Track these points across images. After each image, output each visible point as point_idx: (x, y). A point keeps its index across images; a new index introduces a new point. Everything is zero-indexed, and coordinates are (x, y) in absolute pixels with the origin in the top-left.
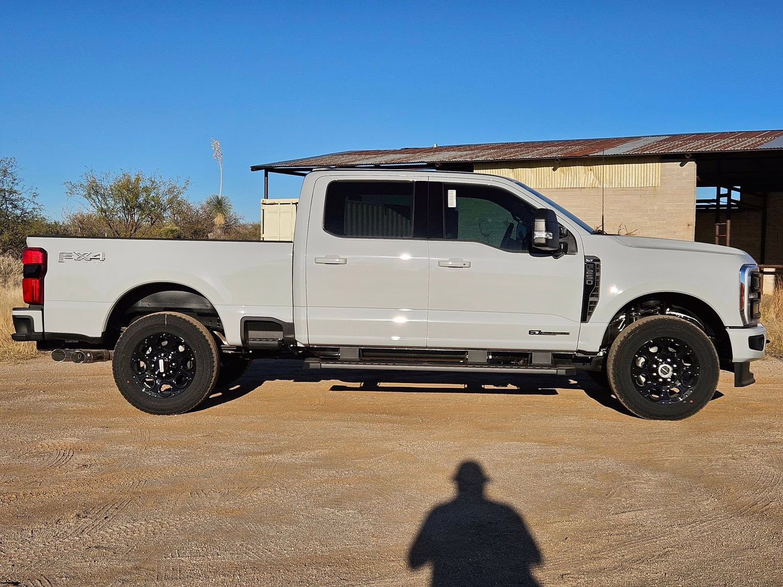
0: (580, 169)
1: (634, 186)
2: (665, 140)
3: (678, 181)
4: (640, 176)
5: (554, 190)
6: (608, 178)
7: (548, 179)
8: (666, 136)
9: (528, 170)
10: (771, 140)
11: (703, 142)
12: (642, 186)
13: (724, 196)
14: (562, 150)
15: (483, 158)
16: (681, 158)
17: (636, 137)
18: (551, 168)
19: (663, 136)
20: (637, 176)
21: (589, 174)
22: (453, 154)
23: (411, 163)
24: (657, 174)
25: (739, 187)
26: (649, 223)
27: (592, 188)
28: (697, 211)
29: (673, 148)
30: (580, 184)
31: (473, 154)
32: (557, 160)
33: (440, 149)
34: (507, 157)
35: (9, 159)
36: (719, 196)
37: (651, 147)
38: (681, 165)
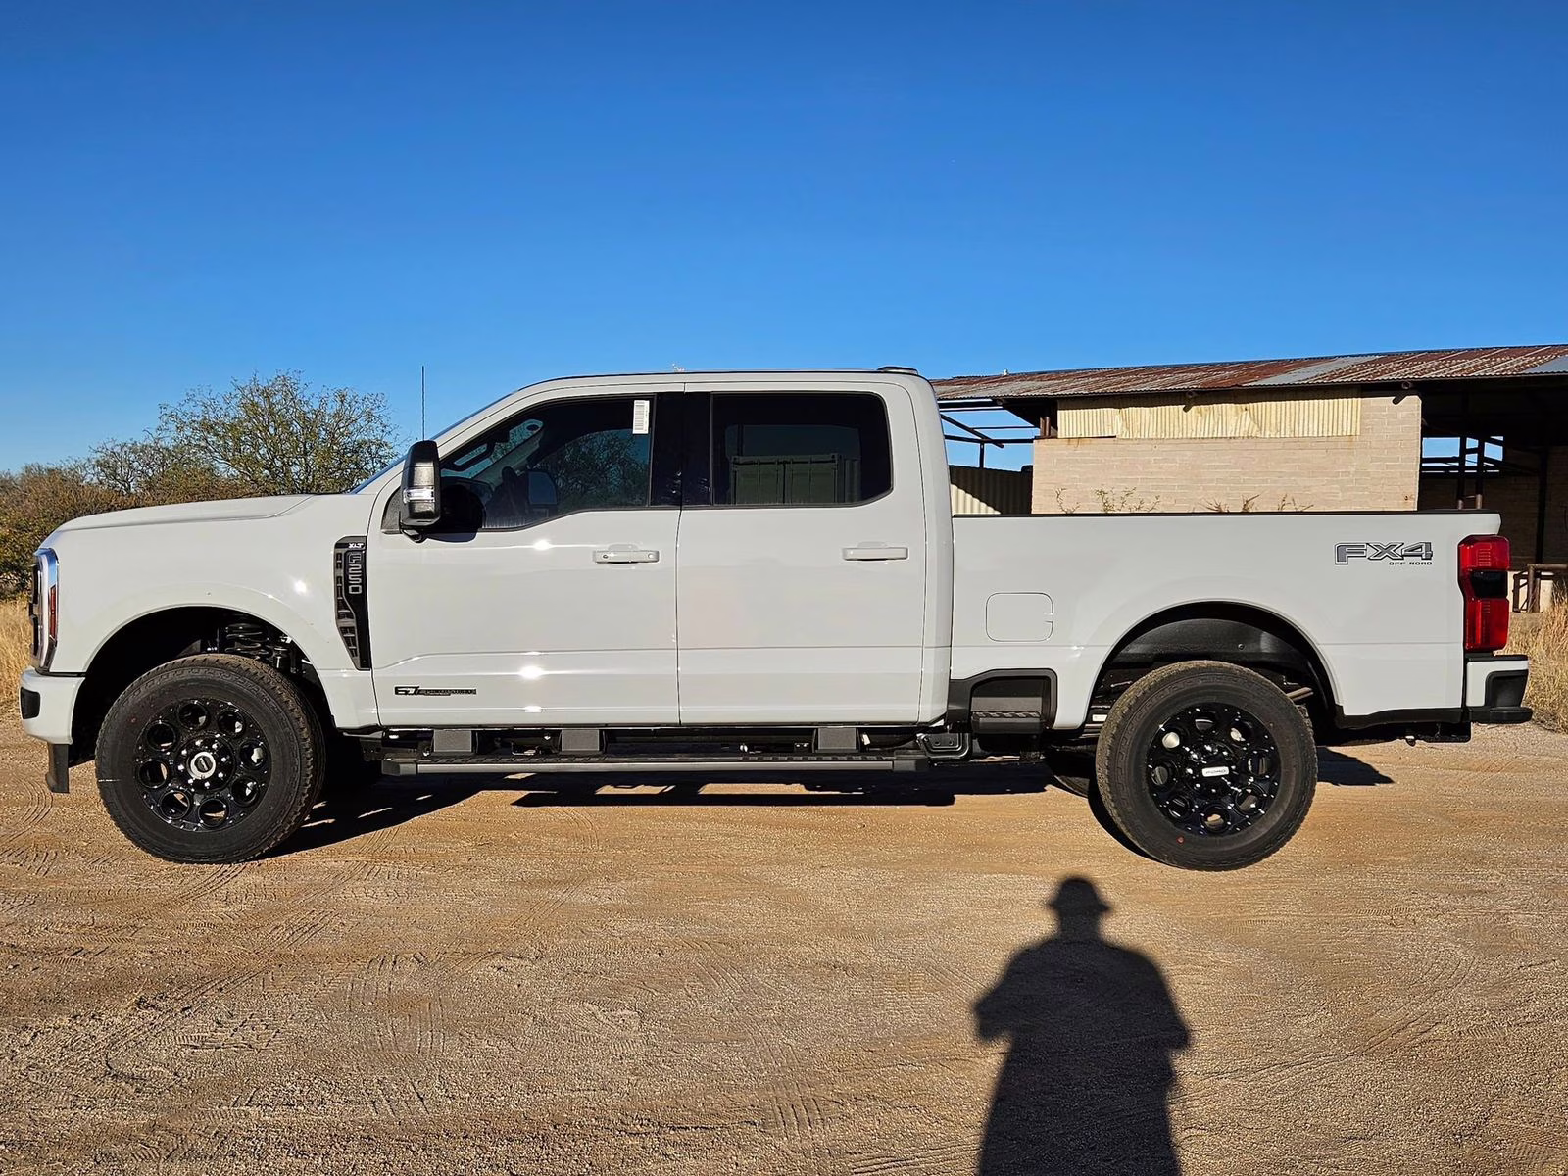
0: (1229, 408)
1: (1316, 435)
2: (1371, 362)
3: (1390, 427)
4: (1326, 419)
5: (1186, 441)
6: (1273, 422)
7: (1176, 424)
8: (1376, 354)
9: (1145, 410)
10: (1550, 359)
11: (1436, 363)
12: (1330, 435)
13: (1472, 451)
14: (1200, 378)
15: (1072, 391)
16: (1395, 390)
17: (1326, 358)
18: (1182, 407)
19: (1371, 355)
20: (1321, 418)
21: (1244, 416)
22: (1027, 384)
23: (961, 398)
24: (1354, 416)
25: (1501, 438)
26: (1340, 494)
27: (1248, 437)
28: (1422, 477)
29: (1383, 373)
30: (1229, 433)
31: (1059, 385)
32: (1190, 393)
33: (1011, 378)
34: (1110, 389)
35: (374, 397)
36: (1464, 451)
37: (1348, 373)
38: (1395, 402)
